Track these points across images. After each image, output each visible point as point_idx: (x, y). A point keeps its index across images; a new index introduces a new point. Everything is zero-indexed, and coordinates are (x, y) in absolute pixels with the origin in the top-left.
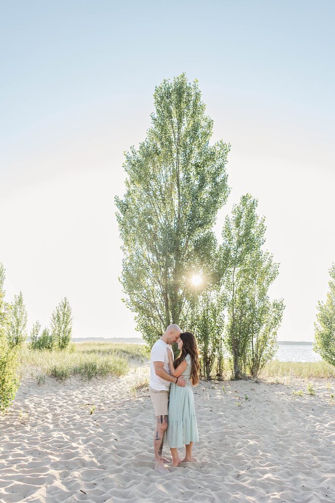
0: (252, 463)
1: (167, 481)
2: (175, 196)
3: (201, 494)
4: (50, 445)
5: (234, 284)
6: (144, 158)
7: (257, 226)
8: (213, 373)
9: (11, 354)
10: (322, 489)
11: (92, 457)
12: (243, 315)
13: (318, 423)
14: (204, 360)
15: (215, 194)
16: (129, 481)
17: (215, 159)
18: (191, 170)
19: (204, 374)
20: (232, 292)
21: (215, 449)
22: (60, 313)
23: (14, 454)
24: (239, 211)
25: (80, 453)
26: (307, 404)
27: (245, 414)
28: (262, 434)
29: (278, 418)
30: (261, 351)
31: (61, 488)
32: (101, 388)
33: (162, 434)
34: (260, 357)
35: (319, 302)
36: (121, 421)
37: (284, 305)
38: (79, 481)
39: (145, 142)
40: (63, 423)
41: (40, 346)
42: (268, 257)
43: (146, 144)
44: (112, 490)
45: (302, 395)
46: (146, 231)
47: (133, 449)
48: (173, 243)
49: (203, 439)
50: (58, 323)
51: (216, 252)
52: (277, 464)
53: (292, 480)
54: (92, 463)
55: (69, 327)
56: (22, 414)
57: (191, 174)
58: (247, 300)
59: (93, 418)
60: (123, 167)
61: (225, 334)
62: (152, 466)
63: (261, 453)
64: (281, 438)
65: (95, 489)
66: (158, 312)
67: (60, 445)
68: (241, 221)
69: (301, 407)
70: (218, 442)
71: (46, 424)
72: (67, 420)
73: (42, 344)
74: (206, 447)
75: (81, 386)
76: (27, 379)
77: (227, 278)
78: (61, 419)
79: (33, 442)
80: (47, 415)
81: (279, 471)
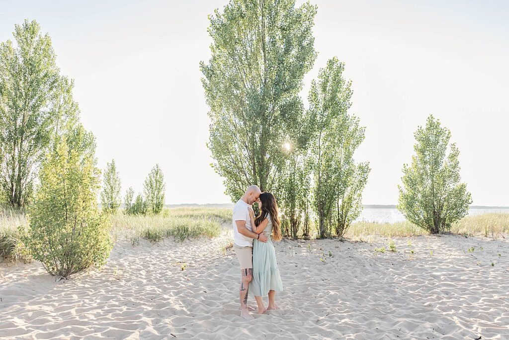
0: (332, 310)
1: (252, 326)
2: (261, 61)
3: (282, 336)
4: (143, 297)
5: (320, 148)
6: (229, 22)
7: (343, 90)
8: (300, 233)
9: (104, 217)
10: (395, 331)
11: (182, 307)
12: (329, 177)
13: (396, 276)
14: (291, 221)
15: (301, 58)
16: (216, 326)
17: (301, 22)
18: (277, 33)
19: (291, 233)
20: (318, 156)
21: (297, 299)
22: (153, 179)
23: (109, 305)
24: (326, 75)
25: (171, 304)
26: (388, 259)
27: (328, 269)
28: (343, 286)
29: (358, 272)
30: (347, 212)
31: (153, 332)
32: (193, 248)
33: (248, 285)
34: (345, 218)
35: (404, 165)
36: (210, 275)
37: (370, 168)
38: (170, 326)
39: (229, 5)
40: (156, 278)
41: (134, 212)
42: (355, 121)
43: (230, 7)
44: (200, 333)
45: (383, 251)
46: (233, 96)
47: (221, 300)
48: (259, 108)
49: (287, 290)
50: (151, 189)
51: (303, 117)
52: (355, 310)
53: (367, 324)
54: (182, 312)
55: (162, 193)
56: (117, 271)
57: (277, 38)
58: (333, 163)
59: (184, 274)
60: (208, 31)
61: (311, 197)
62: (239, 314)
63: (340, 302)
64: (360, 289)
65: (185, 333)
66: (246, 176)
67: (152, 297)
68: (328, 86)
69: (382, 262)
70: (301, 293)
71: (140, 279)
72: (160, 276)
73: (137, 209)
74: (289, 297)
75: (174, 247)
76: (122, 241)
77: (313, 142)
78: (154, 275)
79: (127, 294)
80: (141, 272)
81: (356, 316)
